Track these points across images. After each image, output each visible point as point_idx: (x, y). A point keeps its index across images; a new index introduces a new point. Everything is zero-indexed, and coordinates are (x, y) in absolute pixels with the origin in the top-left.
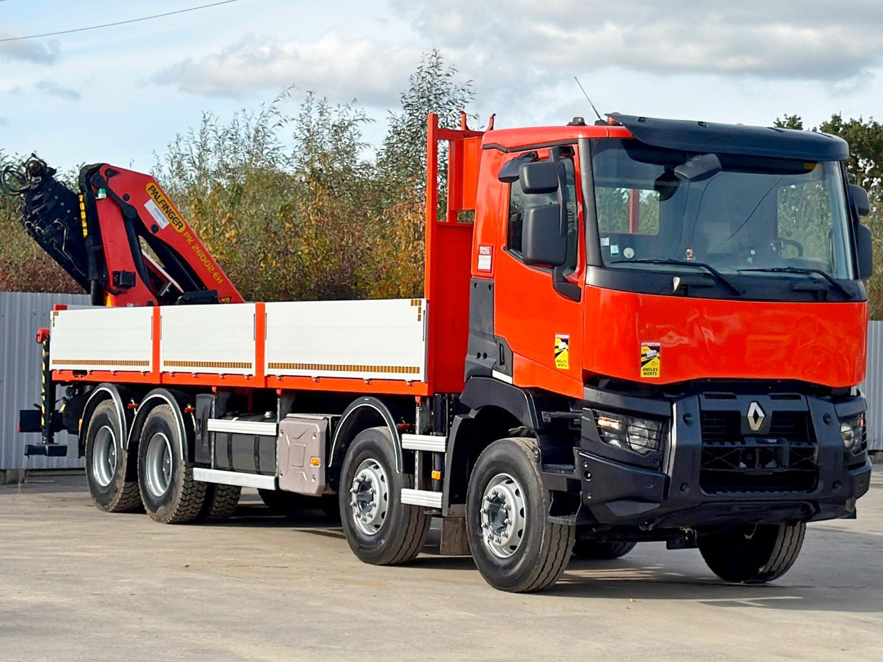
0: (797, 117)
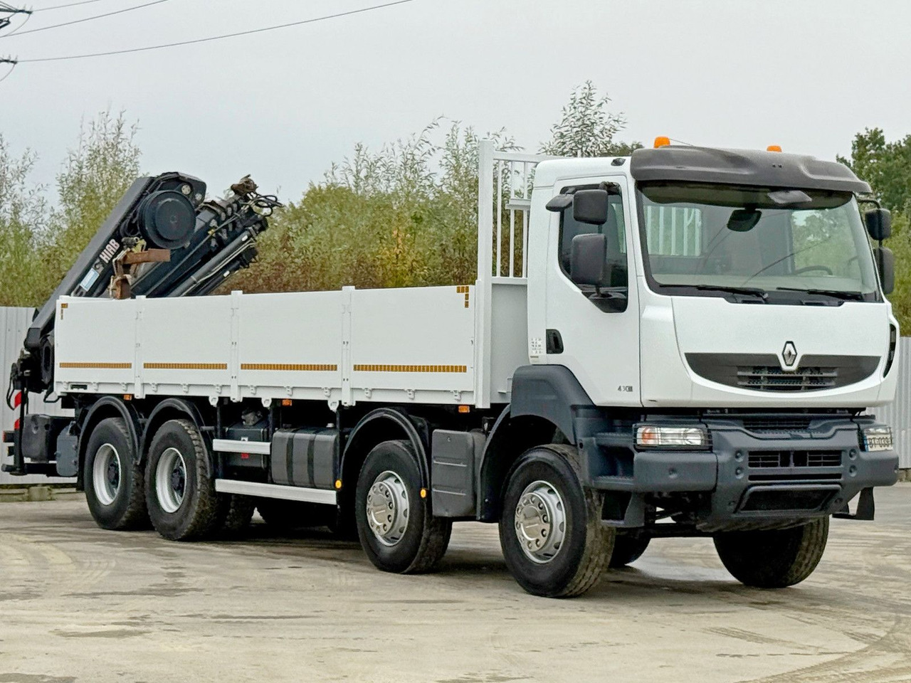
0: (878, 131)
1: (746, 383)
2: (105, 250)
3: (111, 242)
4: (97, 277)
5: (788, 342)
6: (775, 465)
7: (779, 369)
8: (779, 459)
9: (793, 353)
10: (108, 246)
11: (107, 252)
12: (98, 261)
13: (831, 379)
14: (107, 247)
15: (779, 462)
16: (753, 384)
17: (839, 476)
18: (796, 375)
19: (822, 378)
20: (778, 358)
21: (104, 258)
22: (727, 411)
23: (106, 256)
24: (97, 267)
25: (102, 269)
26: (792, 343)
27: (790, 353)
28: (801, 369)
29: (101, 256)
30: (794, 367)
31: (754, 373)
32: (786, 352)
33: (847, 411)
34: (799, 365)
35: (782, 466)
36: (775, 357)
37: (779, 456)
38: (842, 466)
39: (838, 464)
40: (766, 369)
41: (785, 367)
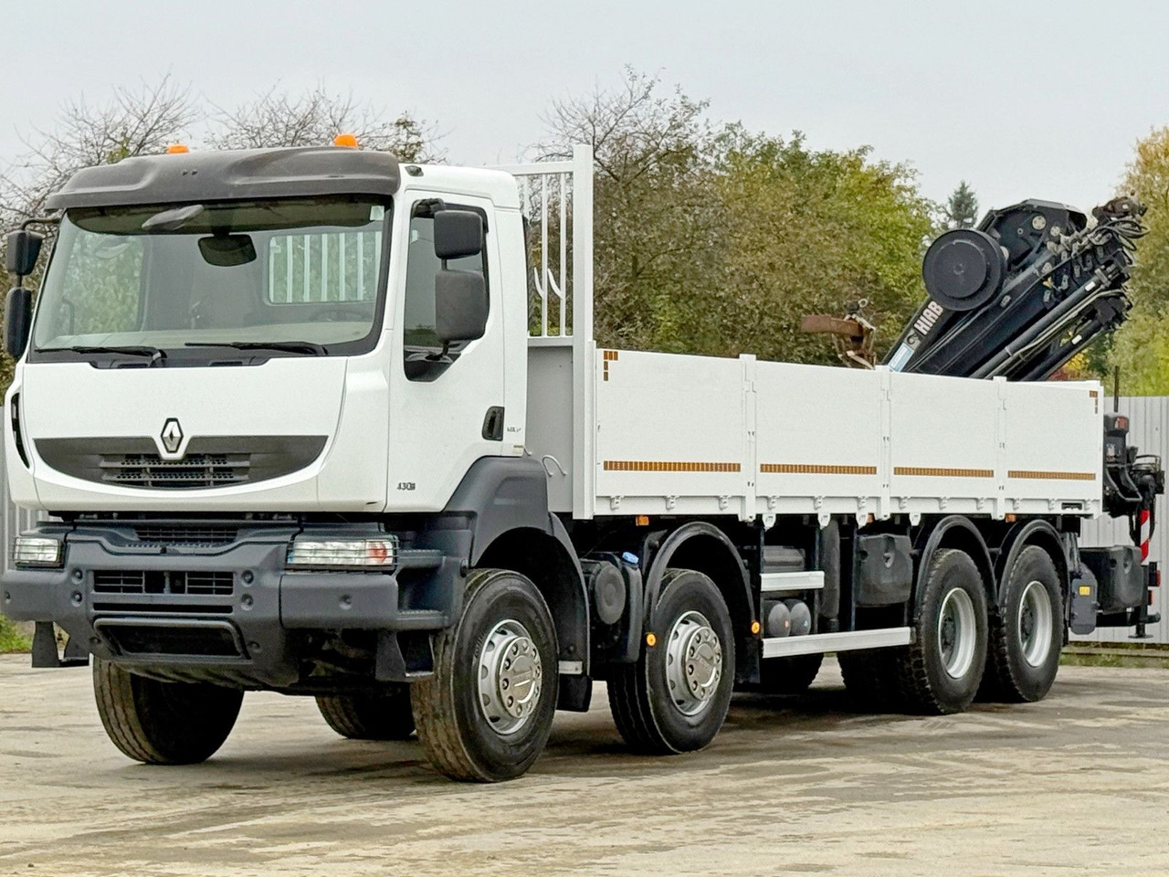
1: (115, 478)
2: (922, 318)
3: (930, 306)
4: (911, 355)
5: (169, 420)
6: (139, 590)
7: (155, 457)
8: (144, 581)
9: (177, 434)
10: (926, 311)
11: (925, 320)
12: (912, 332)
13: (244, 470)
14: (925, 313)
15: (143, 585)
16: (130, 478)
17: (228, 609)
18: (183, 465)
19: (230, 469)
20: (154, 443)
21: (920, 329)
22: (115, 515)
23: (923, 325)
24: (911, 340)
25: (917, 343)
26: (175, 420)
27: (171, 436)
28: (189, 457)
29: (916, 326)
30: (180, 455)
31: (123, 464)
32: (166, 434)
33: (289, 517)
34: (186, 451)
35: (147, 591)
36: (150, 441)
37: (143, 578)
38: (232, 595)
39: (229, 592)
40: (142, 457)
41: (164, 455)
